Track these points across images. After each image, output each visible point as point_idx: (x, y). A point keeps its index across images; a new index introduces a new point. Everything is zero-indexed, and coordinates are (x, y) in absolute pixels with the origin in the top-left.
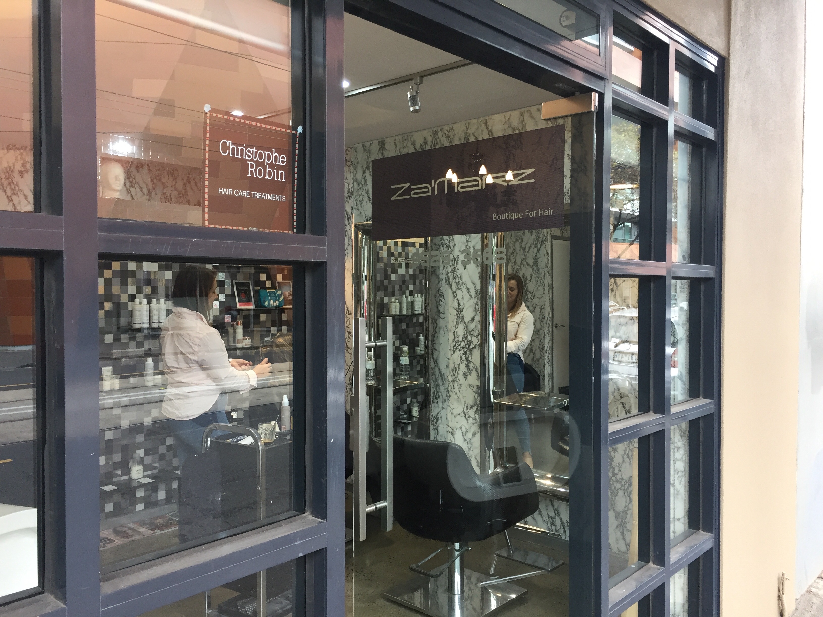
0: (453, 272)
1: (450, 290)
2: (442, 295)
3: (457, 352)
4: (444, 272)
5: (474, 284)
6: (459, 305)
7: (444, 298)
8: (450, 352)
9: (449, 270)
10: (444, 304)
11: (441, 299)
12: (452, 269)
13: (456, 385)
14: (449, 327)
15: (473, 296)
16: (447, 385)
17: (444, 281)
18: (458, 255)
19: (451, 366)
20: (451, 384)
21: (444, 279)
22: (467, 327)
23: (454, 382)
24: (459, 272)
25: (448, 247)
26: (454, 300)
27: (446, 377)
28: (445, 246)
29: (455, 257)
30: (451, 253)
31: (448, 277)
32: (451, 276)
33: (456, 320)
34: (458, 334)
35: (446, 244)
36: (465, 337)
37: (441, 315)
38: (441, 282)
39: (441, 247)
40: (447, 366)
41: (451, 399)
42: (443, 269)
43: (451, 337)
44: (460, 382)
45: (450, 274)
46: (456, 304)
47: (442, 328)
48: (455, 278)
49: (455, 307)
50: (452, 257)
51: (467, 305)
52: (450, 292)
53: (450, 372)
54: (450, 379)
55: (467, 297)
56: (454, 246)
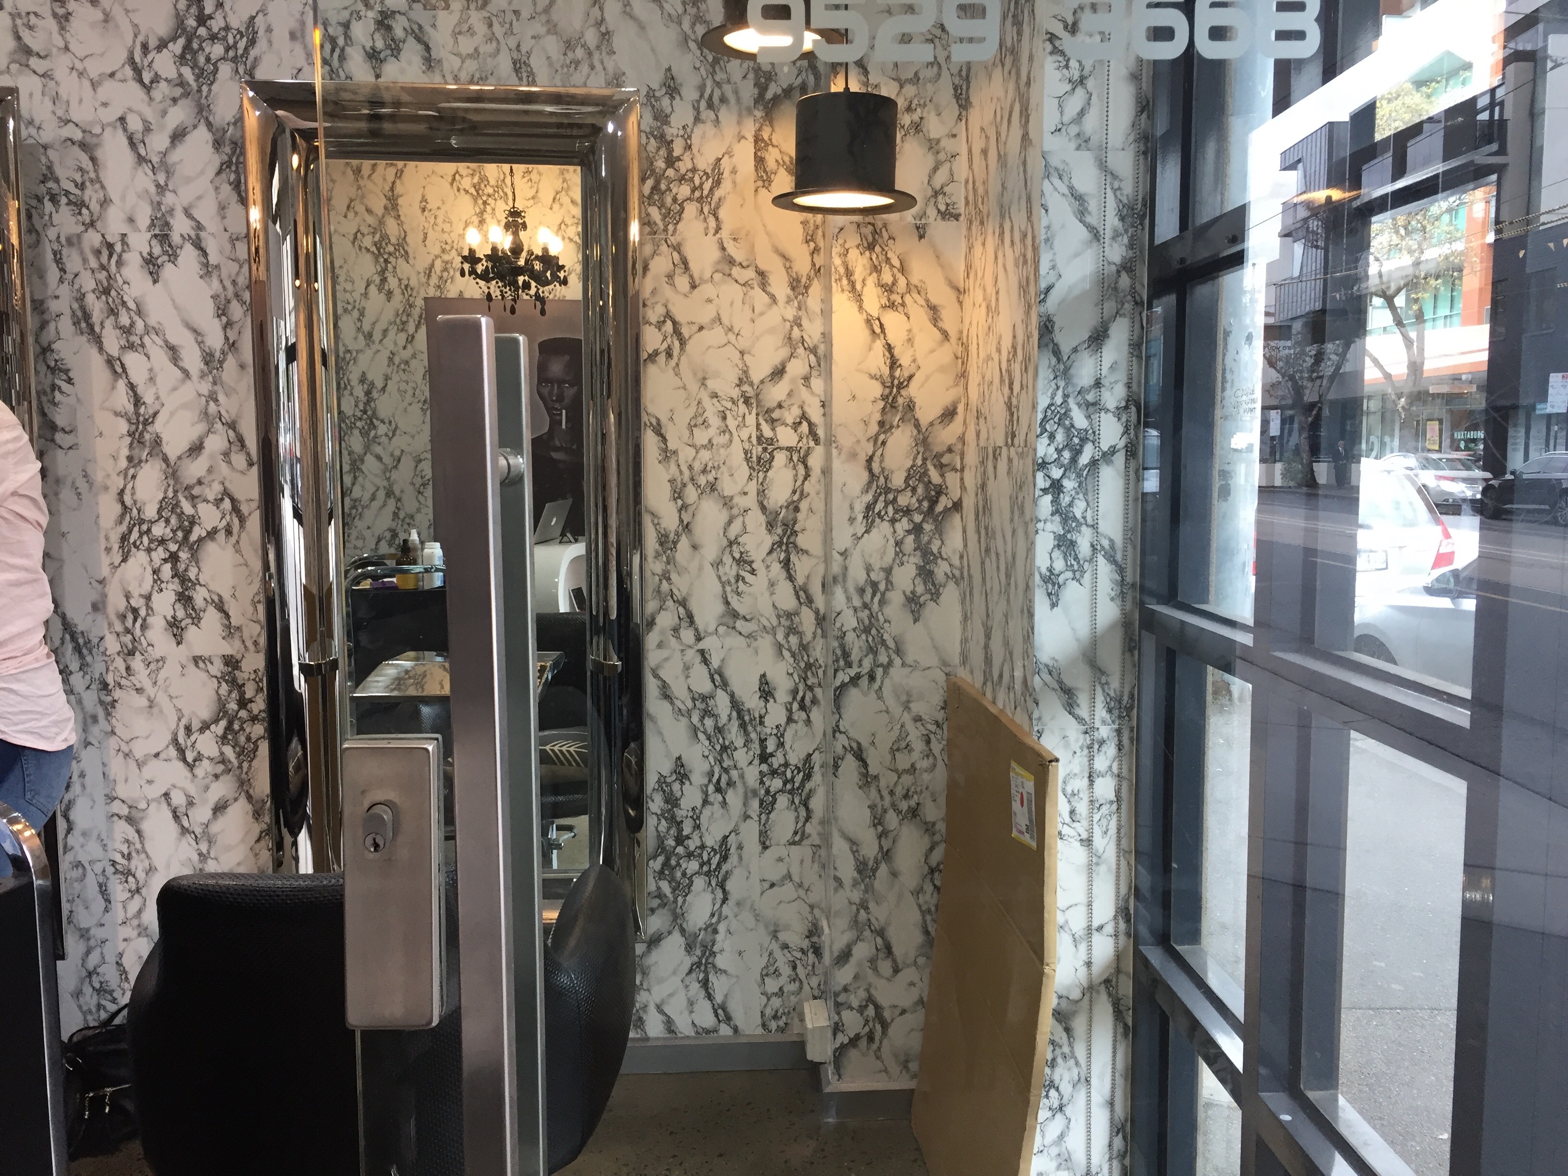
0: (106, 292)
1: (94, 351)
2: (58, 369)
3: (139, 558)
4: (64, 291)
5: (195, 331)
6: (138, 401)
7: (70, 381)
8: (105, 560)
9: (88, 283)
10: (72, 400)
11: (58, 382)
12: (98, 282)
13: (137, 663)
14: (99, 477)
15: (194, 372)
16: (98, 667)
17: (65, 325)
18: (124, 235)
19: (116, 602)
20: (119, 663)
21: (67, 312)
22: (174, 474)
23: (131, 653)
24: (130, 295)
25: (79, 205)
26: (113, 388)
27: (95, 641)
28: (64, 200)
29: (110, 239)
30: (92, 224)
31: (83, 308)
32: (96, 307)
33: (125, 452)
34: (139, 496)
35: (67, 193)
36: (168, 506)
37: (59, 437)
38: (52, 325)
39: (48, 206)
40: (97, 607)
41: (120, 711)
42: (61, 280)
43: (109, 510)
44: (156, 653)
45: (90, 298)
46: (122, 399)
47: (69, 481)
48: (113, 312)
49: (119, 409)
50: (93, 239)
51: (171, 402)
52: (97, 361)
53: (110, 625)
54: (112, 645)
55: (169, 374)
56: (105, 202)
